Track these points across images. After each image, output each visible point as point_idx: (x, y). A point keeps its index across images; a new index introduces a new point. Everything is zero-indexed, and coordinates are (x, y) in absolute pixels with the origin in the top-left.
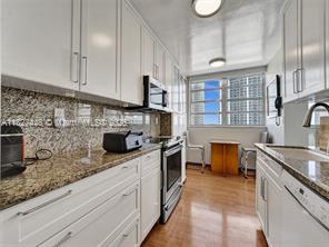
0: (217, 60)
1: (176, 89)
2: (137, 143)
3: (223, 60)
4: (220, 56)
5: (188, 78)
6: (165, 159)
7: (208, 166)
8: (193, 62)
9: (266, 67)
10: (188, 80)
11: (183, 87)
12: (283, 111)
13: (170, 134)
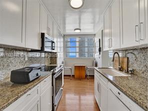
0: (77, 29)
1: (59, 40)
2: (37, 75)
3: (80, 30)
4: (78, 27)
5: (64, 35)
6: (54, 80)
7: (73, 76)
8: (67, 28)
9: (95, 35)
10: (64, 36)
11: (62, 40)
12: (101, 53)
13: (56, 63)
